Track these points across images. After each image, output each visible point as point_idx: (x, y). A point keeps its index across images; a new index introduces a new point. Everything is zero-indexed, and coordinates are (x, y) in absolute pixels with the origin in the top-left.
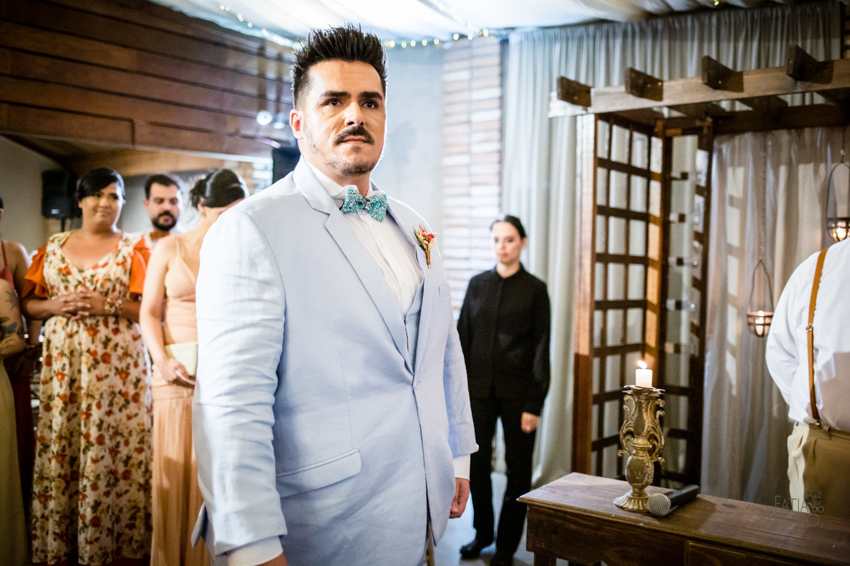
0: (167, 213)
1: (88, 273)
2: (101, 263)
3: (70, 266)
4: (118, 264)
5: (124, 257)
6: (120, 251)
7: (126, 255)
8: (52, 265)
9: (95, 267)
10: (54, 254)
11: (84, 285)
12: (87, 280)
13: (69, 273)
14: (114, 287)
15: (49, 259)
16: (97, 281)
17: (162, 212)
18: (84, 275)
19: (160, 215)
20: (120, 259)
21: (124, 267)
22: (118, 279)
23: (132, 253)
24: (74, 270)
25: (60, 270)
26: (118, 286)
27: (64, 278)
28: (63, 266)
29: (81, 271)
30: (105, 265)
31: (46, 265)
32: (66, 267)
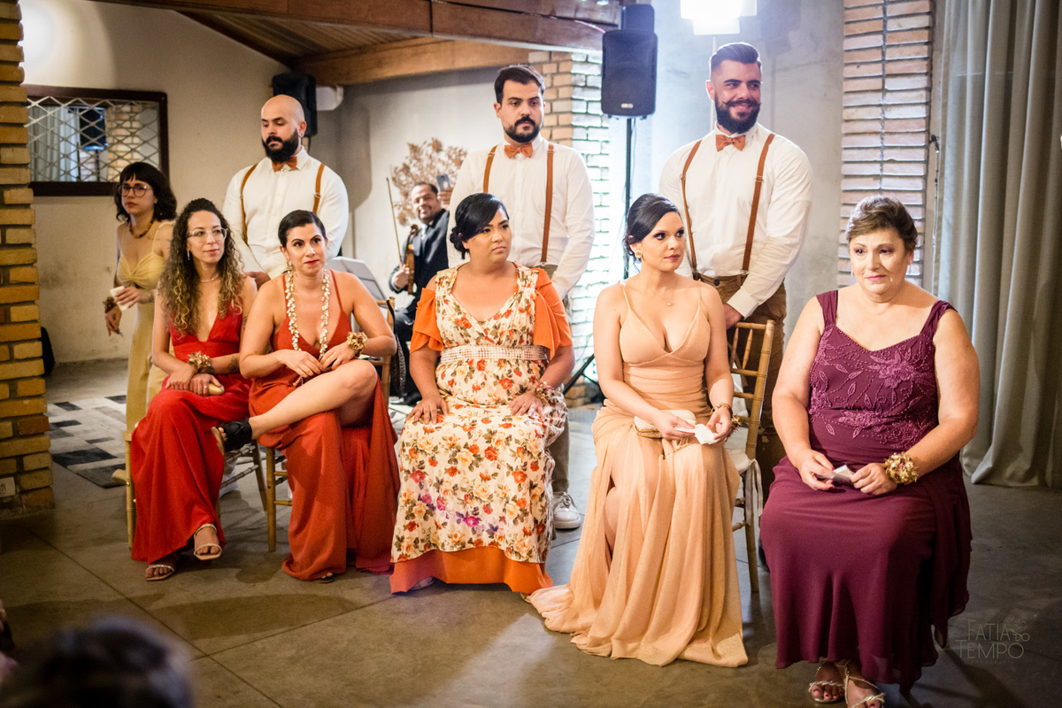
0: (526, 119)
1: (490, 325)
2: (503, 311)
3: (468, 317)
4: (521, 311)
5: (527, 301)
6: (521, 293)
7: (529, 298)
8: (446, 317)
9: (497, 317)
10: (446, 302)
11: (487, 338)
12: (490, 332)
13: (468, 326)
14: (521, 337)
15: (441, 308)
16: (501, 334)
17: (520, 118)
18: (485, 326)
19: (518, 123)
20: (523, 304)
21: (528, 314)
22: (524, 328)
23: (535, 295)
24: (473, 321)
25: (457, 322)
26: (525, 336)
27: (463, 332)
28: (460, 317)
29: (482, 323)
30: (508, 313)
31: (439, 316)
32: (463, 319)
